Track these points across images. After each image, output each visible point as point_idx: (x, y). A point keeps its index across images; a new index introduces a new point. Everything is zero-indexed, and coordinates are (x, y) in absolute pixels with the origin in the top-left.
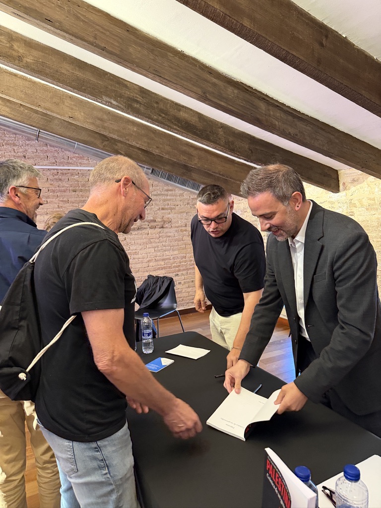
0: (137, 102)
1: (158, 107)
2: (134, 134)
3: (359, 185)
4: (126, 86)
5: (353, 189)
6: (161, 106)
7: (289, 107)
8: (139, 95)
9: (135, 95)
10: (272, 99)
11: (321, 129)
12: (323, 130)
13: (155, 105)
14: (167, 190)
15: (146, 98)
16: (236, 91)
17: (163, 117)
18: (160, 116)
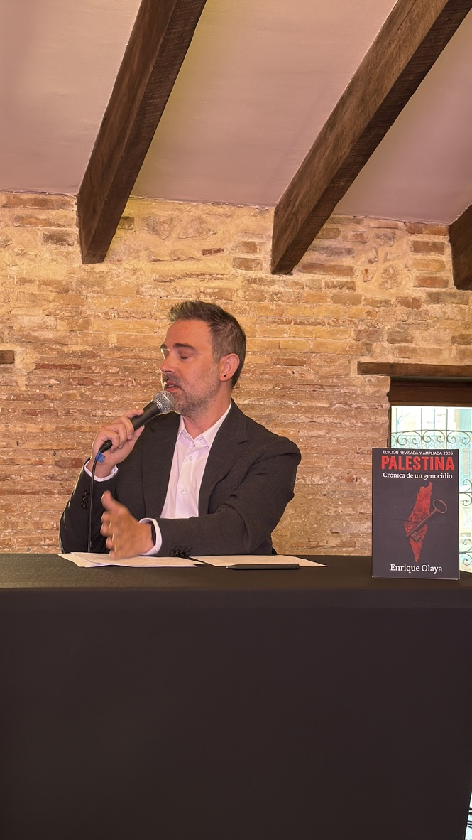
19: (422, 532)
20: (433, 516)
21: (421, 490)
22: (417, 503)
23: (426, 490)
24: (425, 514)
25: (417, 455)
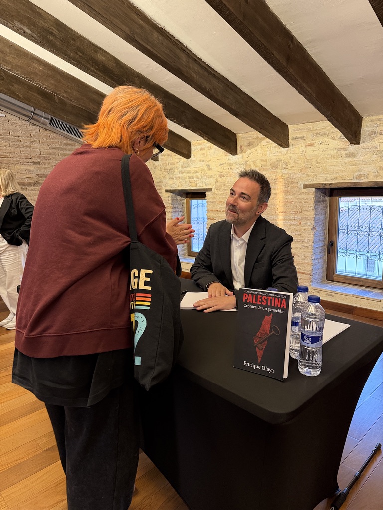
0: (53, 35)
1: (75, 44)
2: (40, 73)
3: (254, 149)
4: (40, 15)
5: (249, 152)
6: (78, 44)
7: (205, 63)
8: (55, 28)
9: (50, 27)
10: (191, 52)
11: (230, 88)
12: (232, 89)
13: (72, 42)
14: (67, 145)
15: (62, 32)
16: (160, 38)
17: (81, 56)
18: (78, 54)
19: (264, 344)
20: (271, 335)
21: (265, 318)
22: (262, 325)
23: (268, 318)
24: (266, 333)
25: (265, 295)
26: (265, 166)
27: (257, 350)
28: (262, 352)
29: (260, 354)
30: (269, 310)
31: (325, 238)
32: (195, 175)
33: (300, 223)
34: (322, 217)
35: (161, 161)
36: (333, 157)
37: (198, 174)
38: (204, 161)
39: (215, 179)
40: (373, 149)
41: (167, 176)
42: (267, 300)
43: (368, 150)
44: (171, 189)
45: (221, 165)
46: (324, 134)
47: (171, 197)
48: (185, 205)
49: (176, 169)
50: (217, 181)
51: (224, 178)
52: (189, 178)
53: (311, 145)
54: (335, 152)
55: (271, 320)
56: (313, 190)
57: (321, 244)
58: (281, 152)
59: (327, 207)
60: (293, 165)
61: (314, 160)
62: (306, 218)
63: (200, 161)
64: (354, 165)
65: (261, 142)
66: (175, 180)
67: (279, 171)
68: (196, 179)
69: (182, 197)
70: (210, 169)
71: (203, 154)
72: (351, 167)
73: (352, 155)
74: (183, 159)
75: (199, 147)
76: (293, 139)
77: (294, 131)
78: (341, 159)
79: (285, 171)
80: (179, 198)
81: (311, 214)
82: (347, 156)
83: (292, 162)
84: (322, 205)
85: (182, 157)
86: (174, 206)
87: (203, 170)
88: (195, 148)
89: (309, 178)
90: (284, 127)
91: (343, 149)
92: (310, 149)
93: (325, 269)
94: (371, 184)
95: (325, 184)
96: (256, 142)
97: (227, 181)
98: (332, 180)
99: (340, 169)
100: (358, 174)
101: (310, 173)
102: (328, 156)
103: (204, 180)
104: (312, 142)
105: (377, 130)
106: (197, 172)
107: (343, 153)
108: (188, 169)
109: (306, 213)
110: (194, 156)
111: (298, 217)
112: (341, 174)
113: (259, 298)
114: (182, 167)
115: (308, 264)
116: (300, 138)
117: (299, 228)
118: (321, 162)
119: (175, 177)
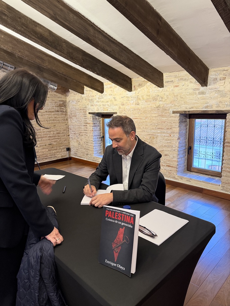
0: (5, 15)
1: (21, 21)
2: (2, 40)
3: (142, 88)
5: (139, 90)
6: (23, 21)
7: (106, 34)
8: (6, 10)
9: (3, 10)
10: (97, 26)
11: (124, 50)
13: (19, 19)
15: (12, 13)
16: (75, 17)
17: (25, 29)
18: (23, 28)
19: (119, 249)
20: (124, 243)
21: (120, 230)
22: (118, 235)
23: (122, 230)
24: (121, 241)
25: (120, 213)
26: (149, 99)
27: (114, 252)
28: (117, 254)
29: (116, 255)
30: (123, 224)
31: (186, 145)
32: (106, 104)
33: (170, 135)
34: (184, 132)
35: (86, 94)
36: (190, 94)
37: (108, 103)
38: (112, 95)
39: (119, 106)
40: (216, 90)
41: (90, 104)
42: (121, 216)
43: (213, 90)
44: (92, 112)
45: (122, 97)
46: (186, 79)
47: (92, 117)
48: (101, 122)
49: (95, 100)
50: (120, 108)
51: (124, 106)
52: (103, 105)
53: (177, 86)
54: (192, 91)
55: (123, 232)
56: (179, 114)
57: (184, 148)
58: (158, 90)
59: (187, 125)
60: (166, 99)
61: (179, 96)
62: (174, 133)
63: (110, 95)
64: (204, 99)
65: (146, 84)
66: (94, 106)
67: (157, 102)
68: (107, 106)
69: (99, 117)
70: (116, 100)
71: (111, 91)
72: (202, 101)
73: (203, 93)
74: (99, 94)
75: (109, 86)
76: (166, 82)
77: (167, 77)
78: (195, 95)
79: (161, 103)
80: (97, 117)
81: (177, 130)
82: (200, 93)
83: (165, 97)
84: (184, 124)
85: (98, 92)
86: (94, 123)
87: (111, 101)
88: (106, 86)
89: (176, 107)
90: (160, 74)
91: (197, 89)
92: (177, 89)
93: (186, 164)
94: (215, 111)
95: (186, 111)
96: (143, 84)
97: (126, 108)
98: (190, 108)
99: (195, 102)
100: (206, 105)
101: (176, 104)
102: (188, 94)
103: (112, 107)
104: (178, 84)
105: (218, 77)
106: (107, 102)
107: (197, 92)
108: (102, 100)
109: (174, 129)
110: (106, 91)
111: (169, 131)
112: (196, 105)
113: (116, 214)
114: (99, 98)
115: (175, 161)
116: (170, 81)
117: (170, 138)
118: (184, 97)
119: (95, 105)
